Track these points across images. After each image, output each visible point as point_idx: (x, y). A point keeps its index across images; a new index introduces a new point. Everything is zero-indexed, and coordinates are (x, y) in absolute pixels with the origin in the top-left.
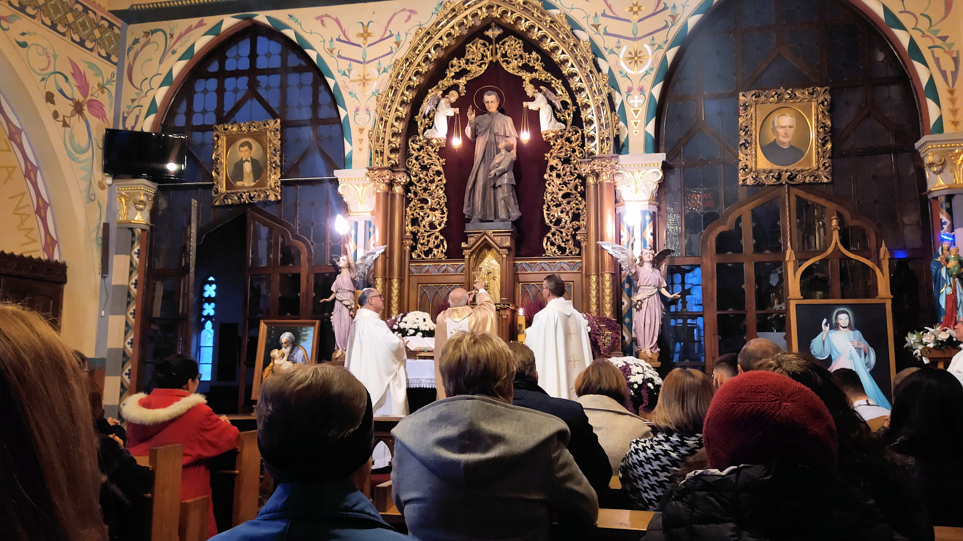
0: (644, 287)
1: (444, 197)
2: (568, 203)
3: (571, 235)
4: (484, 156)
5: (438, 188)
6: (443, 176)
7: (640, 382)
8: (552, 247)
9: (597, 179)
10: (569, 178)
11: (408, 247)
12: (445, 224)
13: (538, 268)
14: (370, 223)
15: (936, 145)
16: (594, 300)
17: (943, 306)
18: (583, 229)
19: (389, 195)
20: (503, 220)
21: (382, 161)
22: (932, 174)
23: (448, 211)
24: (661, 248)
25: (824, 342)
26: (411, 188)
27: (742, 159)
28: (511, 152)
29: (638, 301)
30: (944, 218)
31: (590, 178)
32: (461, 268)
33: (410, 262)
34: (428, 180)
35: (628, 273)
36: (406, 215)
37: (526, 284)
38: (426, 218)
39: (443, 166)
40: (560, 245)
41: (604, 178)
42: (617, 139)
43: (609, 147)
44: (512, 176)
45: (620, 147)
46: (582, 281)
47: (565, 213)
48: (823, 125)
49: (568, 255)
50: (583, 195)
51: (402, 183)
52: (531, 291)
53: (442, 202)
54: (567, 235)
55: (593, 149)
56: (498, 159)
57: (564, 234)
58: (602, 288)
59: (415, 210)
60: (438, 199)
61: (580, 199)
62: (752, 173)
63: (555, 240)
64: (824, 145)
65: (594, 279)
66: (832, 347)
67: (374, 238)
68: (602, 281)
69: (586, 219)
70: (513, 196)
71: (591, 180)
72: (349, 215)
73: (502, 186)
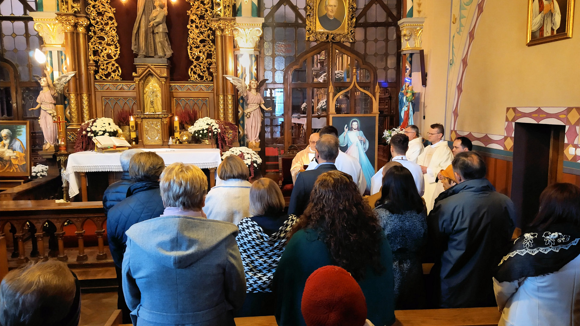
0: (251, 104)
1: (116, 35)
2: (204, 46)
3: (207, 68)
4: (144, 10)
5: (112, 29)
6: (114, 21)
7: (250, 164)
8: (194, 75)
9: (222, 32)
10: (204, 29)
11: (92, 71)
12: (119, 56)
13: (186, 89)
14: (61, 52)
15: (409, 24)
16: (222, 111)
17: (403, 117)
18: (214, 64)
19: (75, 34)
20: (161, 57)
21: (68, 9)
22: (404, 40)
23: (120, 46)
24: (261, 79)
25: (345, 137)
26: (91, 28)
27: (308, 24)
28: (164, 9)
29: (248, 113)
30: (408, 66)
31: (218, 31)
32: (133, 87)
33: (95, 82)
34: (103, 23)
35: (242, 95)
36: (89, 48)
37: (179, 99)
38: (104, 51)
39: (114, 13)
40: (199, 74)
41: (227, 32)
42: (234, 6)
43: (229, 12)
44: (166, 27)
45: (236, 11)
46: (214, 97)
47: (202, 53)
48: (352, 7)
49: (205, 81)
50: (214, 41)
51: (84, 25)
52: (182, 103)
53: (115, 39)
54: (204, 68)
55: (219, 12)
56: (154, 13)
57: (202, 67)
58: (227, 104)
59: (95, 44)
60: (112, 37)
61: (212, 44)
62: (313, 34)
63: (196, 70)
64: (352, 19)
65: (222, 98)
66: (348, 139)
67: (66, 64)
68: (227, 99)
69: (215, 58)
70: (167, 41)
71: (218, 33)
72: (45, 46)
73: (159, 33)
